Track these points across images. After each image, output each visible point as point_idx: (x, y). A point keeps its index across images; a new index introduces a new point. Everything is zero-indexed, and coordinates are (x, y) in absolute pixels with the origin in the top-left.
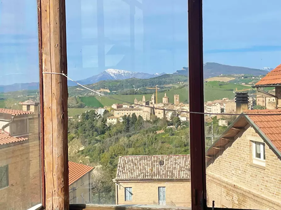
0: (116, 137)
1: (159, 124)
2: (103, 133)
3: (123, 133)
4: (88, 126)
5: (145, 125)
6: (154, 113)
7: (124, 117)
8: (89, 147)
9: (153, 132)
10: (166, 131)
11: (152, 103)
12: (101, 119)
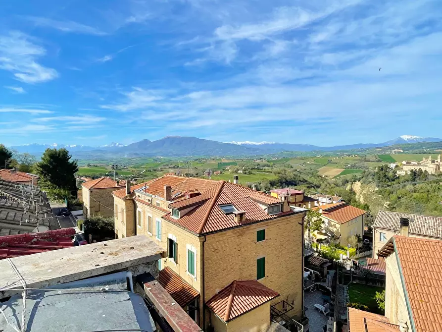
0: (403, 184)
2: (393, 180)
3: (410, 182)
4: (382, 176)
5: (430, 177)
6: (439, 169)
7: (412, 171)
8: (382, 189)
9: (437, 183)
11: (437, 162)
12: (393, 171)
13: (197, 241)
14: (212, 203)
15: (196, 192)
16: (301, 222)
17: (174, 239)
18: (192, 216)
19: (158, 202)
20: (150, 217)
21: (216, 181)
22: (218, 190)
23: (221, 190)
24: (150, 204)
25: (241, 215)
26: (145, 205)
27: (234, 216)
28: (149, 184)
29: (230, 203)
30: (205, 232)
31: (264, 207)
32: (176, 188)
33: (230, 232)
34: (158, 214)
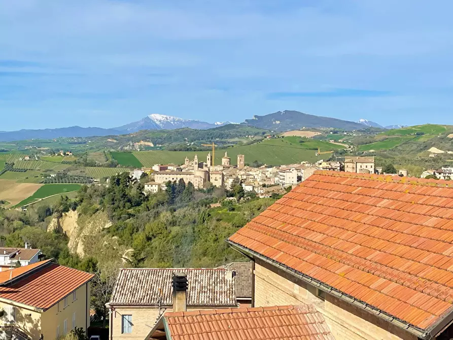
0: (155, 210)
1: (214, 195)
2: (139, 204)
3: (166, 205)
4: (118, 194)
5: (197, 195)
6: (209, 180)
7: (169, 184)
8: (119, 223)
9: (206, 206)
10: (224, 205)
11: (206, 165)
12: (137, 185)
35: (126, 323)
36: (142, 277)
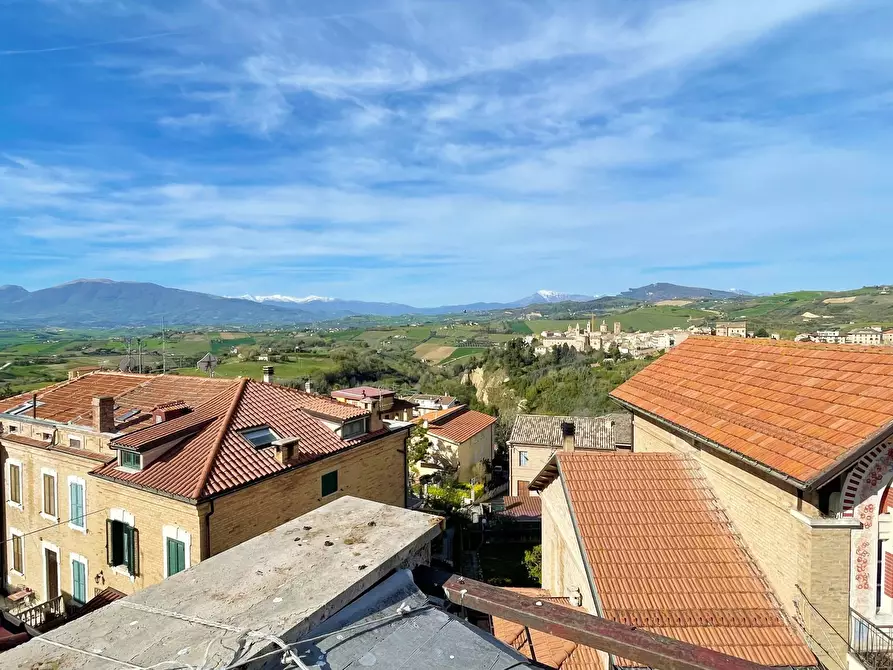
0: (544, 369)
1: (595, 356)
2: (531, 363)
3: (553, 365)
4: (514, 356)
5: (578, 356)
6: (589, 344)
7: (554, 347)
8: (514, 379)
9: (587, 365)
10: (602, 364)
11: (587, 332)
12: (529, 348)
13: (192, 515)
14: (222, 428)
15: (181, 407)
16: (401, 448)
17: (129, 519)
18: (174, 461)
19: (73, 437)
20: (50, 478)
21: (226, 381)
22: (235, 399)
23: (241, 397)
24: (50, 445)
25: (290, 447)
26: (33, 450)
27: (275, 451)
28: (41, 396)
29: (263, 424)
30: (211, 492)
31: (333, 426)
32: (125, 401)
33: (266, 486)
34: (75, 467)
35: (523, 459)
36: (534, 422)
